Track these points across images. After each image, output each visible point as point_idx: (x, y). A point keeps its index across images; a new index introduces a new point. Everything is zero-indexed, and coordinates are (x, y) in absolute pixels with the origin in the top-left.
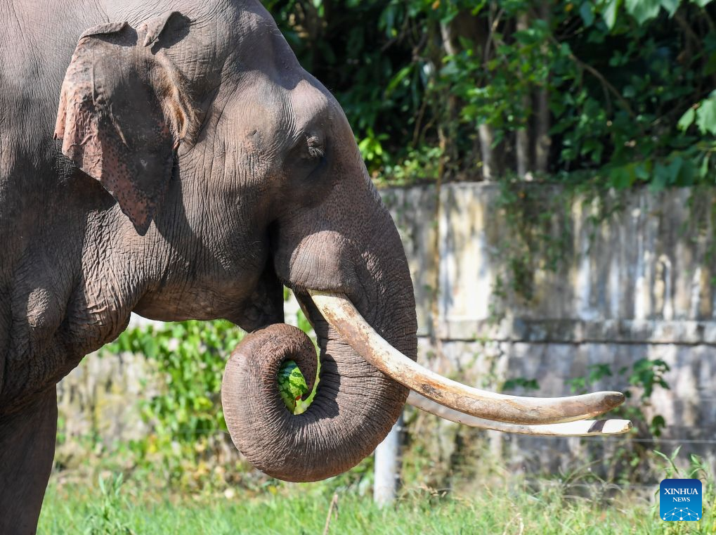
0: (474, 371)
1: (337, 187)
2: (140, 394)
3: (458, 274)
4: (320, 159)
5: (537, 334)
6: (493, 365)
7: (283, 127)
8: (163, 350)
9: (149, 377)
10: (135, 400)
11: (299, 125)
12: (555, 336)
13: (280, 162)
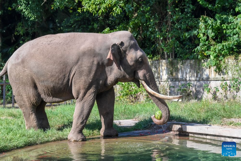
0: (165, 85)
1: (144, 66)
2: (119, 90)
3: (163, 75)
4: (141, 62)
5: (174, 80)
6: (168, 85)
7: (136, 57)
8: (122, 84)
9: (120, 88)
10: (118, 91)
11: (138, 57)
12: (176, 80)
13: (135, 62)
